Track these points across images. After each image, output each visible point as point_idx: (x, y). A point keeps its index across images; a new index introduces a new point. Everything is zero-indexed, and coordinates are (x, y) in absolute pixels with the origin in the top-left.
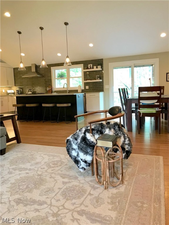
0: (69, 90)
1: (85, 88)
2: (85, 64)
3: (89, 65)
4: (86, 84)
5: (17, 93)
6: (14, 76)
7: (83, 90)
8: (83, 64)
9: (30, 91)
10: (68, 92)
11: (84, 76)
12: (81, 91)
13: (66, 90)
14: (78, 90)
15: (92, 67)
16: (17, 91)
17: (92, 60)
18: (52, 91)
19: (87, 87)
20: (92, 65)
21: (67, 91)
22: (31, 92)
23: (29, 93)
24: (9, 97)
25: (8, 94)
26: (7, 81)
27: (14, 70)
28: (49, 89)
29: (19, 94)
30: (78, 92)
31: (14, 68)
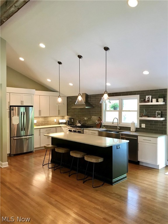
0: (120, 127)
1: (140, 126)
2: (142, 95)
3: (147, 97)
4: (141, 122)
5: (67, 123)
7: (138, 128)
8: (139, 95)
9: (80, 123)
10: (119, 129)
11: (140, 110)
12: (134, 130)
14: (130, 128)
15: (150, 99)
16: (68, 121)
17: (151, 91)
18: (101, 125)
19: (143, 126)
20: (150, 97)
21: (117, 126)
23: (78, 125)
24: (57, 128)
25: (60, 123)
26: (59, 110)
27: (67, 99)
28: (98, 123)
29: (69, 125)
30: (131, 131)
31: (67, 97)
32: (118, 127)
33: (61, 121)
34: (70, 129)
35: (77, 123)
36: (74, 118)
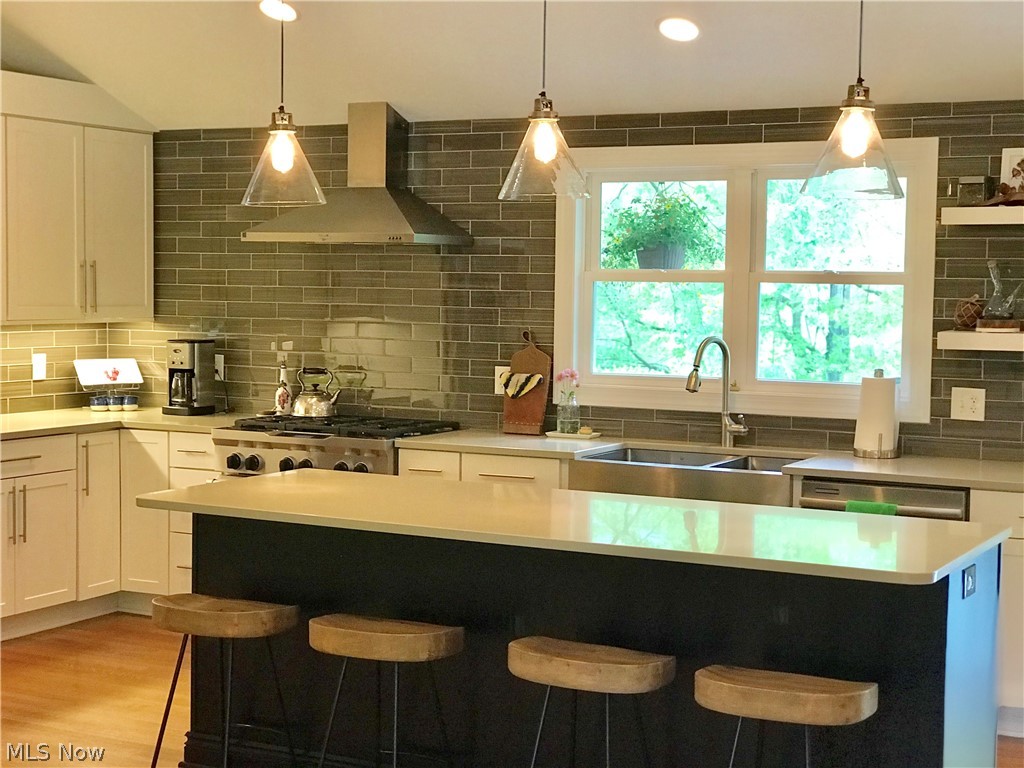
0: (749, 419)
1: (940, 407)
2: (965, 137)
3: (1012, 157)
5: (172, 393)
7: (919, 428)
8: (933, 143)
9: (316, 390)
10: (738, 440)
11: (939, 269)
12: (889, 445)
13: (717, 408)
14: (851, 425)
16: (172, 372)
18: (551, 409)
19: (968, 404)
21: (717, 417)
23: (299, 410)
24: (92, 439)
25: (82, 397)
26: (83, 266)
27: (156, 152)
28: (522, 388)
29: (195, 412)
30: (856, 453)
31: (157, 137)
32: (727, 420)
33: (92, 373)
34: (234, 443)
35: (280, 391)
36: (232, 344)
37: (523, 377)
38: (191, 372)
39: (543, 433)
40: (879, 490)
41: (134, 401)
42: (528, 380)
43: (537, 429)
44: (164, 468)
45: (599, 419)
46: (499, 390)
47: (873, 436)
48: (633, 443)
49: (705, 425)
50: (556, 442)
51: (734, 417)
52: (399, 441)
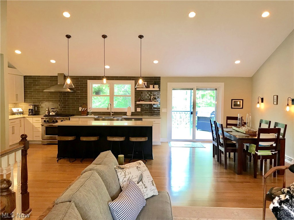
0: (114, 112)
1: (136, 110)
4: (137, 106)
5: (29, 113)
6: (24, 87)
8: (134, 81)
11: (135, 95)
12: (131, 115)
16: (29, 110)
18: (88, 112)
19: (139, 110)
22: (54, 112)
23: (51, 114)
26: (16, 95)
27: (24, 78)
28: (84, 110)
29: (33, 115)
30: (127, 116)
31: (24, 76)
32: (111, 113)
35: (47, 112)
36: (38, 105)
37: (84, 108)
38: (33, 109)
39: (87, 115)
40: (133, 119)
41: (22, 114)
42: (85, 109)
43: (86, 115)
44: (32, 123)
45: (94, 113)
46: (80, 110)
47: (129, 114)
48: (99, 116)
49: (108, 114)
50: (89, 116)
51: (112, 112)
52: (70, 117)
